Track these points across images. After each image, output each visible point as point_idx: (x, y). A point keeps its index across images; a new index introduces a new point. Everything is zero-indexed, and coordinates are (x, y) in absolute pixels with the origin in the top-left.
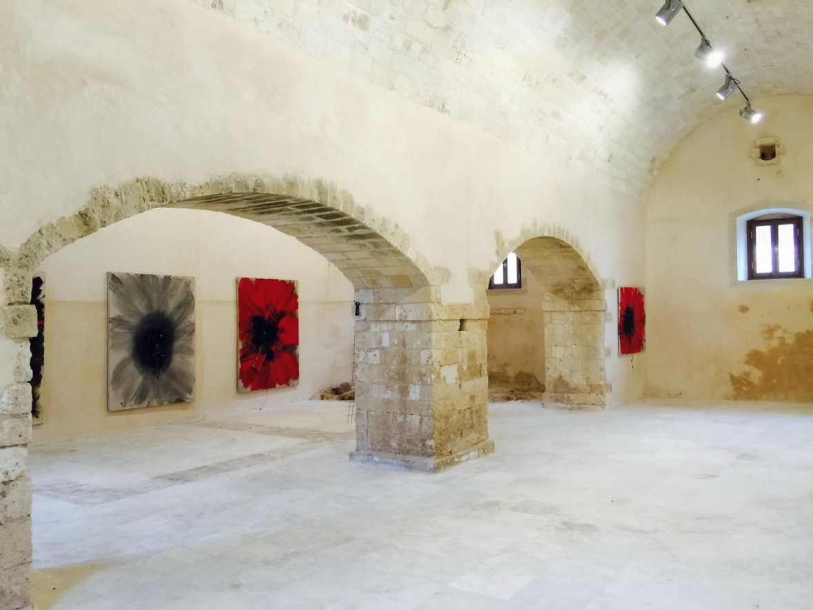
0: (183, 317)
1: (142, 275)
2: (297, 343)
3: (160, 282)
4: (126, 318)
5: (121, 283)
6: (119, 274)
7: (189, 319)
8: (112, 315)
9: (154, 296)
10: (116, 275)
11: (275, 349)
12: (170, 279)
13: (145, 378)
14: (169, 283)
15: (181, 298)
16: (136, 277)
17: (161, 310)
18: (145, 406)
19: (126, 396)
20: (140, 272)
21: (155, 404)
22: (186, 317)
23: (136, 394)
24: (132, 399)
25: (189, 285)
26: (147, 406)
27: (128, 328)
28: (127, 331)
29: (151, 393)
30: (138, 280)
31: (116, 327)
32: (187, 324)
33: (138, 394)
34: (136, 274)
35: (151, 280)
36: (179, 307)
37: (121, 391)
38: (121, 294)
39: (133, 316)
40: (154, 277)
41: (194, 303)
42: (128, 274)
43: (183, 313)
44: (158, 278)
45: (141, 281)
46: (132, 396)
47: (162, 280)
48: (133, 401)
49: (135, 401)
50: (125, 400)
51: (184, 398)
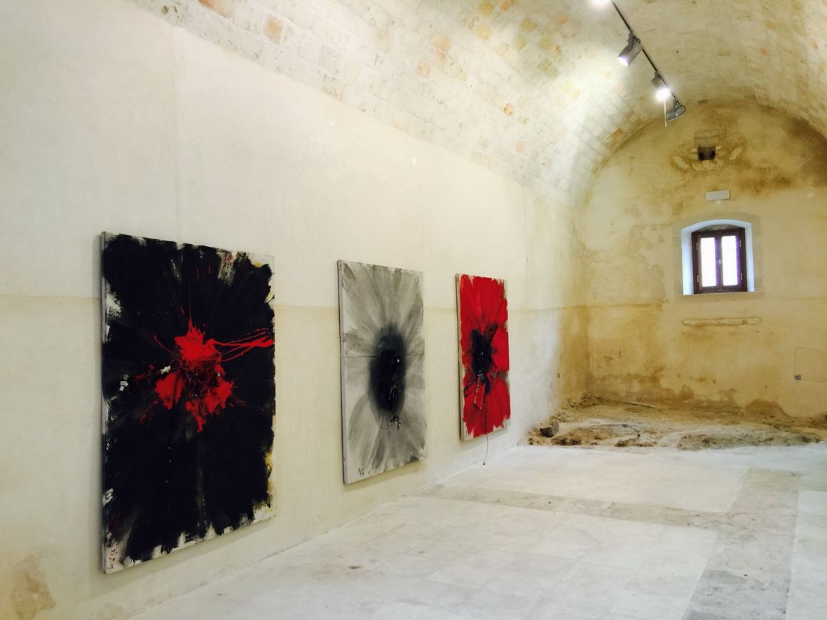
0: (414, 331)
1: (374, 267)
2: (508, 368)
3: (392, 278)
4: (361, 334)
5: (354, 278)
6: (351, 263)
7: (420, 335)
8: (346, 330)
9: (387, 300)
10: (350, 266)
11: (491, 376)
12: (401, 274)
13: (381, 428)
14: (400, 280)
15: (411, 303)
16: (368, 269)
17: (394, 321)
18: (382, 471)
19: (364, 456)
20: (372, 263)
21: (392, 467)
22: (415, 333)
23: (373, 454)
24: (369, 463)
25: (418, 283)
26: (385, 471)
27: (363, 350)
28: (362, 355)
29: (387, 453)
30: (371, 274)
31: (350, 348)
32: (417, 341)
33: (375, 453)
34: (368, 265)
35: (383, 274)
36: (410, 316)
37: (358, 450)
39: (367, 330)
40: (386, 270)
41: (423, 311)
42: (360, 264)
43: (414, 325)
44: (389, 272)
45: (373, 275)
46: (369, 457)
47: (393, 275)
48: (371, 465)
49: (373, 464)
50: (362, 465)
51: (418, 454)
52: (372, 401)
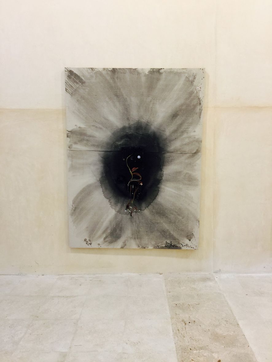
1: (114, 71)
3: (143, 79)
4: (90, 132)
5: (82, 82)
6: (79, 69)
8: (71, 127)
9: (134, 101)
10: (75, 72)
12: (161, 74)
13: (119, 212)
14: (158, 80)
15: (178, 103)
16: (104, 73)
17: (144, 120)
18: (119, 247)
19: (92, 231)
20: (111, 66)
21: (134, 246)
22: (185, 132)
23: (105, 231)
24: (100, 237)
25: (192, 82)
26: (122, 248)
27: (93, 145)
28: (92, 149)
29: (128, 233)
30: (108, 78)
31: (75, 143)
32: (187, 141)
33: (109, 231)
34: (104, 69)
35: (128, 76)
37: (84, 224)
38: (83, 97)
39: (101, 128)
40: (133, 71)
42: (92, 69)
43: (181, 125)
44: (139, 73)
45: (113, 78)
46: (100, 232)
47: (145, 75)
48: (102, 239)
49: (105, 239)
50: (90, 237)
51: (179, 243)
52: (106, 189)
